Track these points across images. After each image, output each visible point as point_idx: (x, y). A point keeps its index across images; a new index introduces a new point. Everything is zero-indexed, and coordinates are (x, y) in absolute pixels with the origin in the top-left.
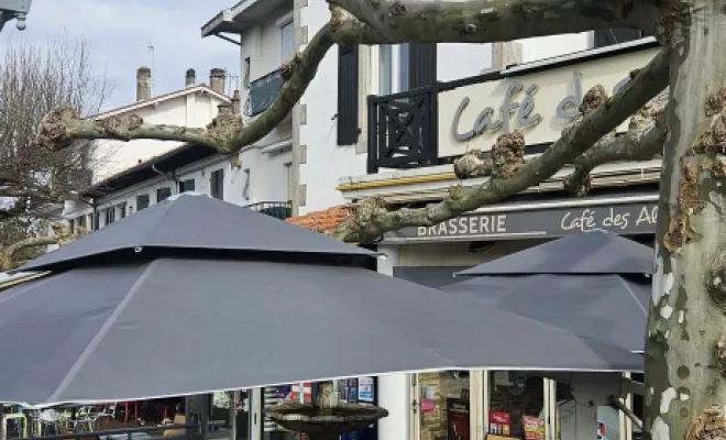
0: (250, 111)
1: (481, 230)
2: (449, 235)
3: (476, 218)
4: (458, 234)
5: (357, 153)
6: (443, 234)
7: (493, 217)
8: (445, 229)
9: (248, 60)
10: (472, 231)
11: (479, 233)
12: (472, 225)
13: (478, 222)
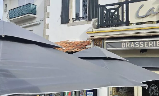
0: (8, 18)
1: (150, 46)
2: (135, 47)
3: (147, 42)
4: (139, 47)
5: (68, 26)
6: (133, 47)
7: (155, 42)
8: (133, 45)
9: (6, 5)
10: (145, 46)
11: (149, 47)
12: (145, 44)
13: (148, 43)
